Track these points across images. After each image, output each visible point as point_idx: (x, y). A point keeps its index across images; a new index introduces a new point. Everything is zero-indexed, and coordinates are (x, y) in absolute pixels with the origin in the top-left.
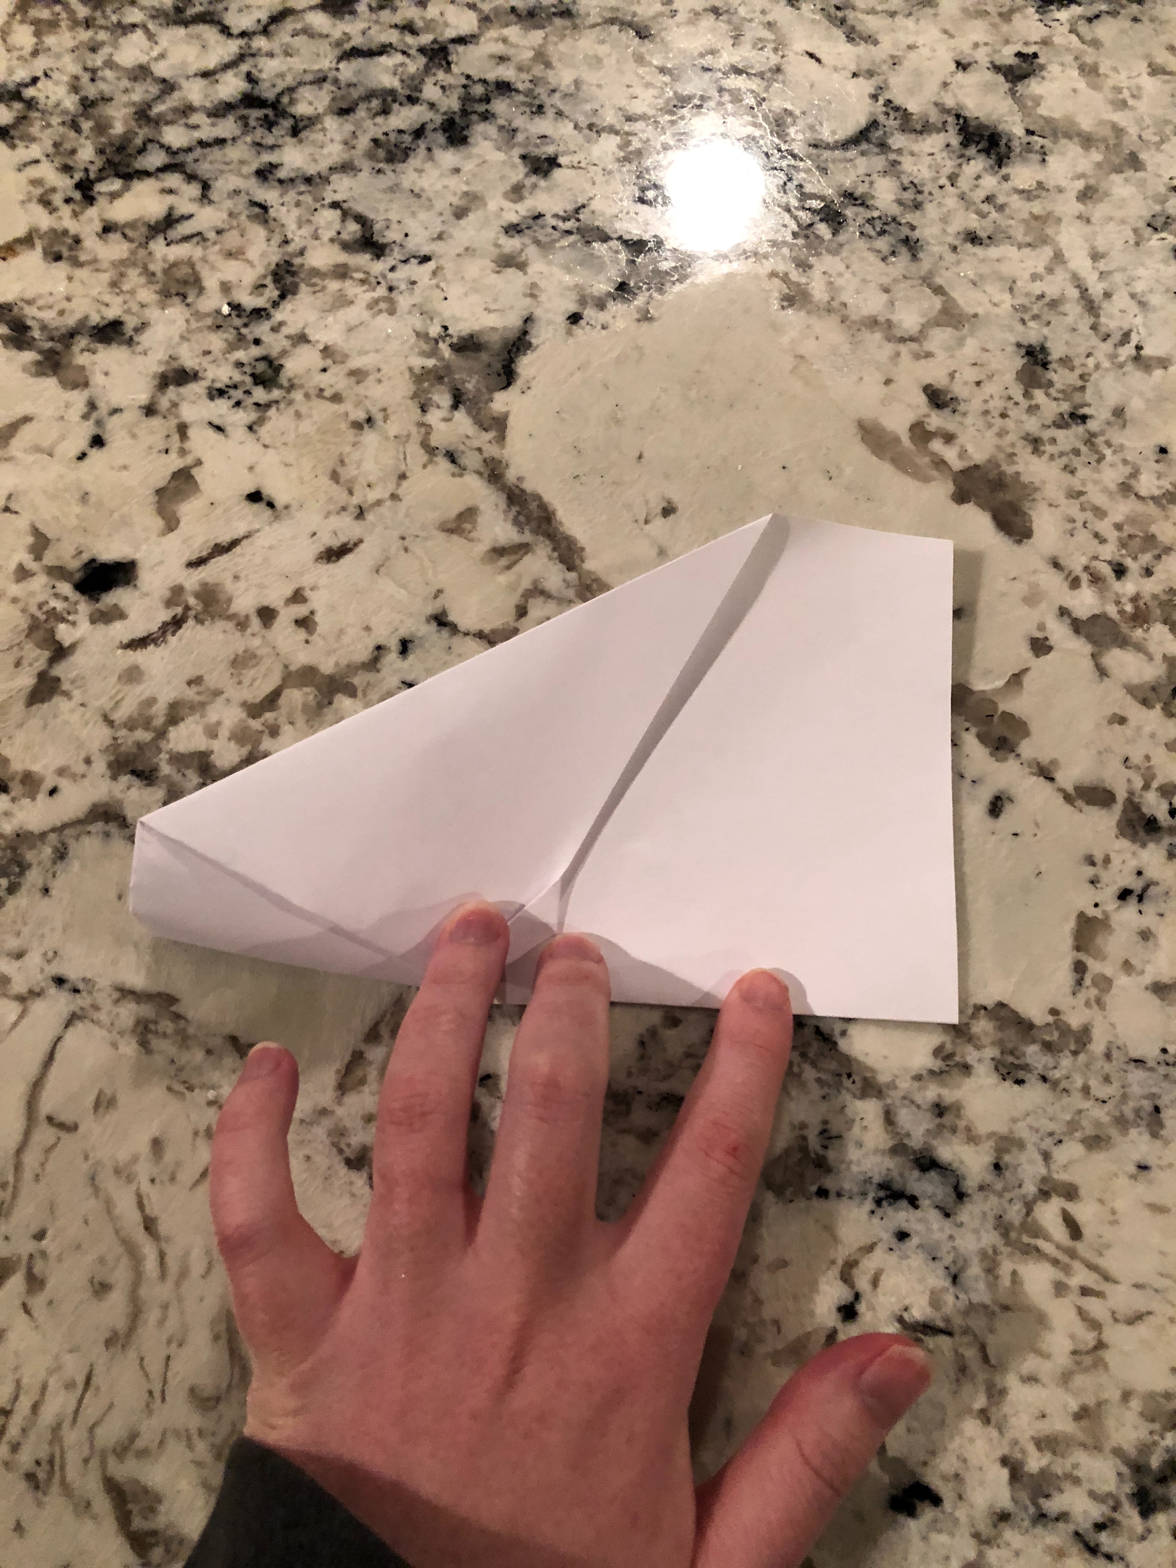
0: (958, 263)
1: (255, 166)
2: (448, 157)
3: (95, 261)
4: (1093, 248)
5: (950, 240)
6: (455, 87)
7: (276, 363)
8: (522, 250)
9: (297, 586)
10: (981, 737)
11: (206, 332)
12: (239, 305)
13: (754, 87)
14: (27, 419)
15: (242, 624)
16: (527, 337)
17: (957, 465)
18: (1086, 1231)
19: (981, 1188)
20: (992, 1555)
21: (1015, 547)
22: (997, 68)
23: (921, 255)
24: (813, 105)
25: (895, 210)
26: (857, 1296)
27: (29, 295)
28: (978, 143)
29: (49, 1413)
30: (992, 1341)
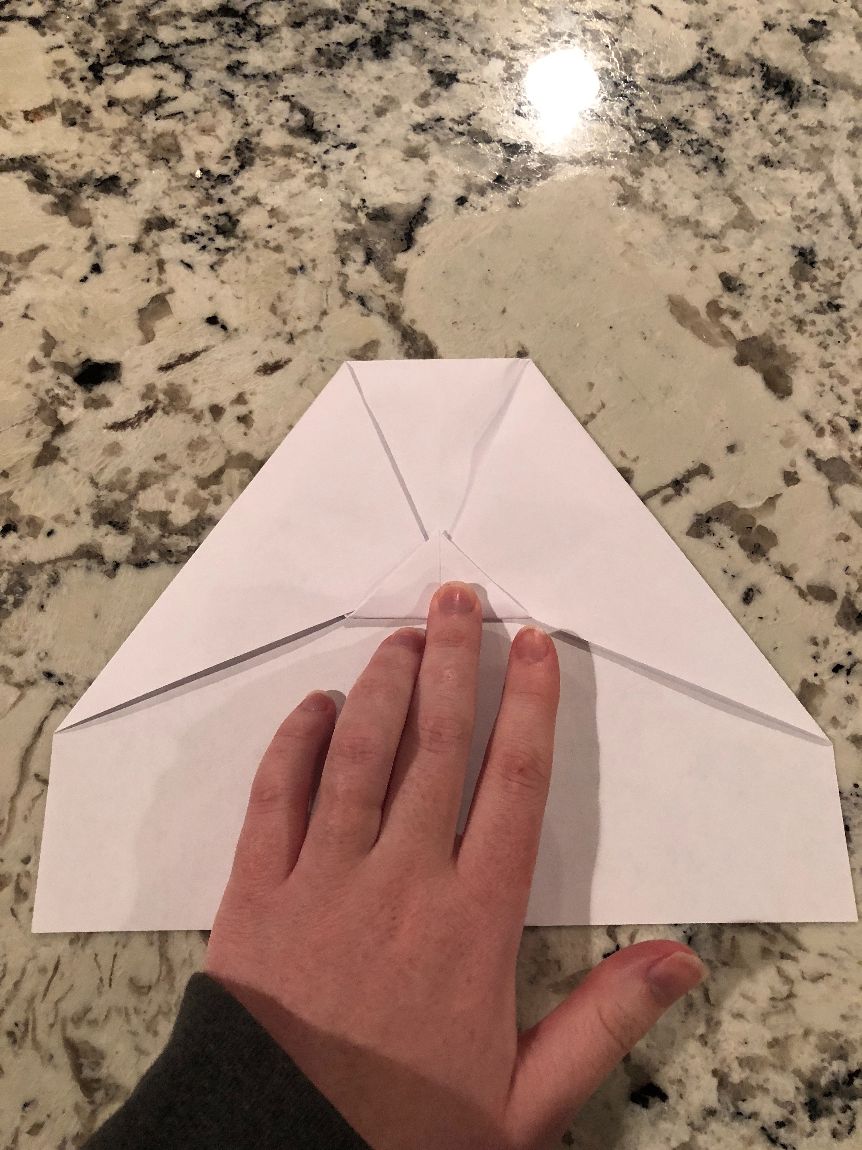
0: (754, 179)
1: (226, 63)
2: (373, 67)
3: (100, 128)
4: (856, 175)
5: (750, 161)
6: (383, 12)
7: (234, 218)
8: (425, 145)
9: (241, 391)
10: (742, 544)
11: (183, 190)
12: (209, 171)
13: (610, 30)
14: (43, 248)
15: (198, 418)
16: (425, 213)
17: (740, 336)
20: (702, 1139)
21: (778, 402)
22: (795, 30)
23: (726, 172)
24: (654, 47)
25: (709, 135)
27: (48, 152)
28: (776, 87)
29: (26, 989)
30: (713, 988)
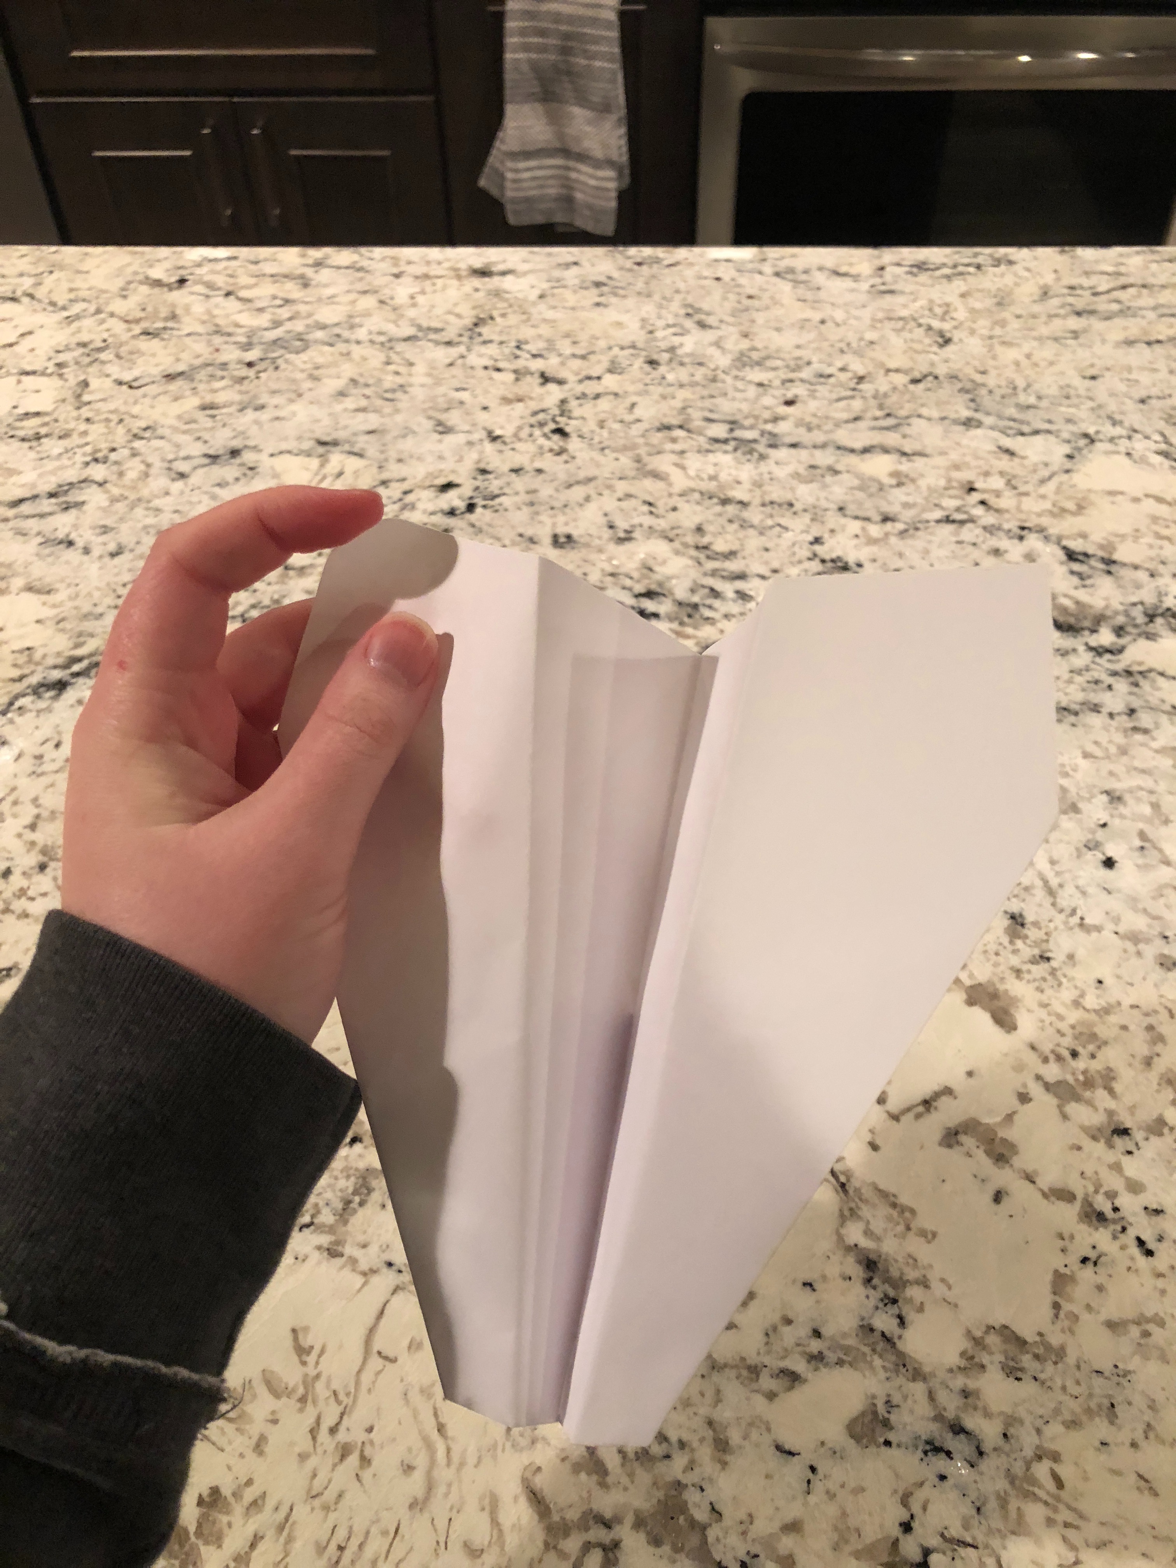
4: (1051, 857)
10: (988, 1153)
18: (1067, 1484)
19: (995, 1449)
21: (1006, 1035)
26: (912, 1516)
29: (369, 1551)
30: (1003, 1555)
